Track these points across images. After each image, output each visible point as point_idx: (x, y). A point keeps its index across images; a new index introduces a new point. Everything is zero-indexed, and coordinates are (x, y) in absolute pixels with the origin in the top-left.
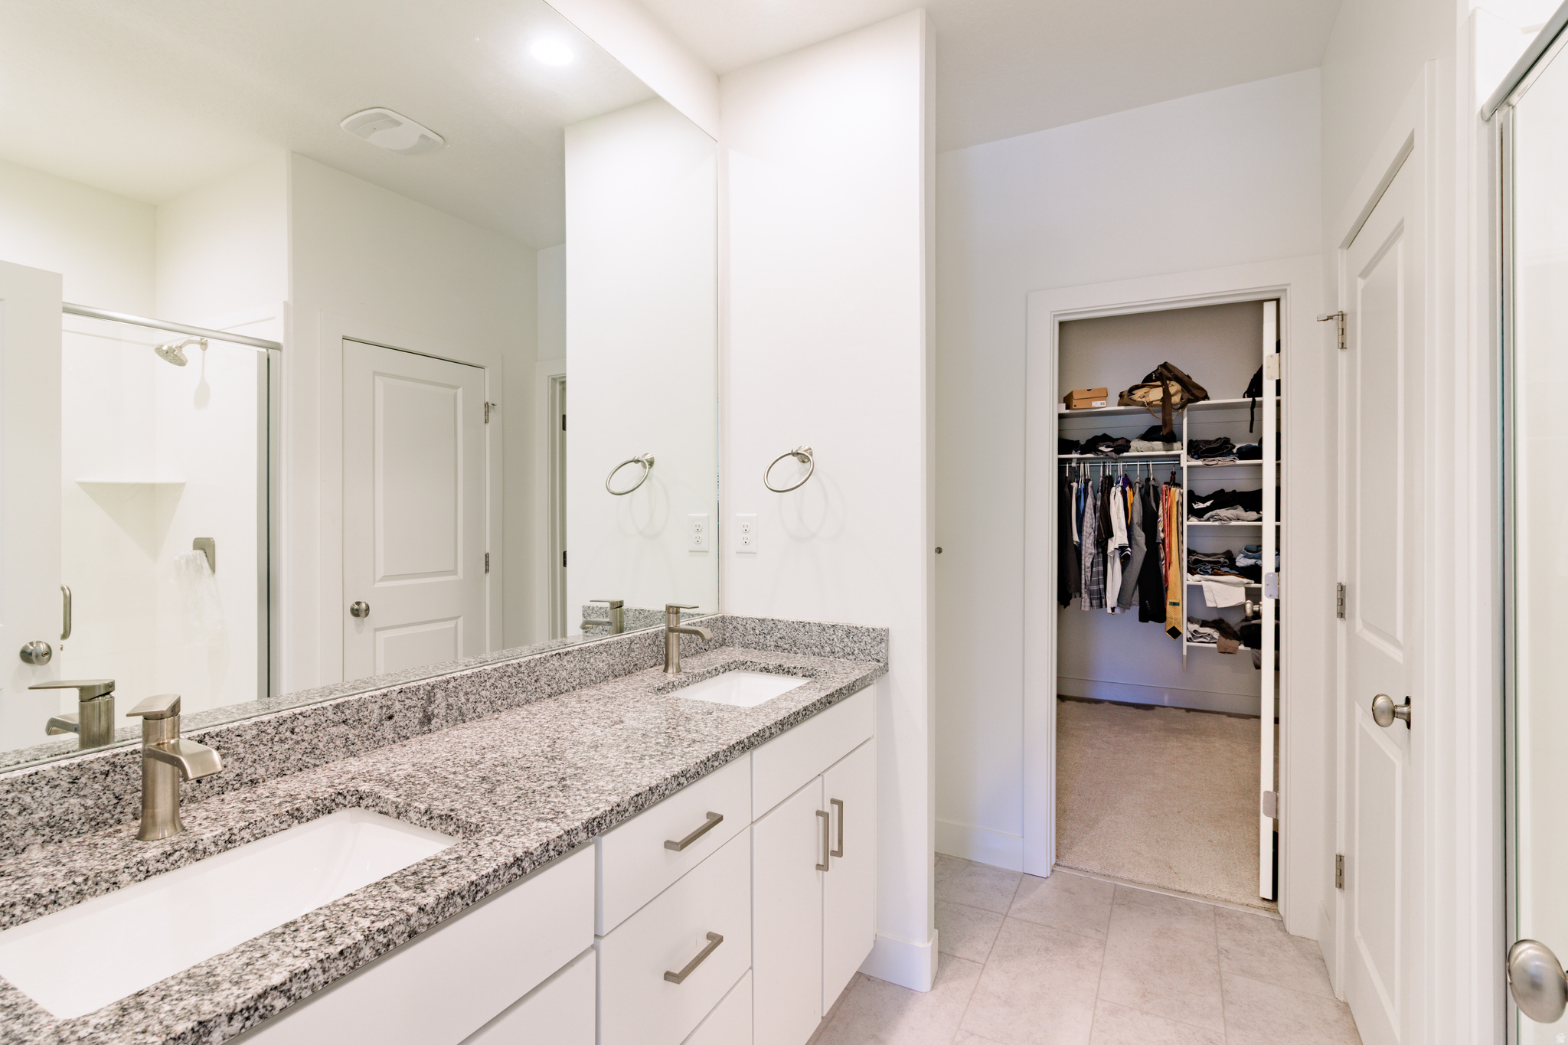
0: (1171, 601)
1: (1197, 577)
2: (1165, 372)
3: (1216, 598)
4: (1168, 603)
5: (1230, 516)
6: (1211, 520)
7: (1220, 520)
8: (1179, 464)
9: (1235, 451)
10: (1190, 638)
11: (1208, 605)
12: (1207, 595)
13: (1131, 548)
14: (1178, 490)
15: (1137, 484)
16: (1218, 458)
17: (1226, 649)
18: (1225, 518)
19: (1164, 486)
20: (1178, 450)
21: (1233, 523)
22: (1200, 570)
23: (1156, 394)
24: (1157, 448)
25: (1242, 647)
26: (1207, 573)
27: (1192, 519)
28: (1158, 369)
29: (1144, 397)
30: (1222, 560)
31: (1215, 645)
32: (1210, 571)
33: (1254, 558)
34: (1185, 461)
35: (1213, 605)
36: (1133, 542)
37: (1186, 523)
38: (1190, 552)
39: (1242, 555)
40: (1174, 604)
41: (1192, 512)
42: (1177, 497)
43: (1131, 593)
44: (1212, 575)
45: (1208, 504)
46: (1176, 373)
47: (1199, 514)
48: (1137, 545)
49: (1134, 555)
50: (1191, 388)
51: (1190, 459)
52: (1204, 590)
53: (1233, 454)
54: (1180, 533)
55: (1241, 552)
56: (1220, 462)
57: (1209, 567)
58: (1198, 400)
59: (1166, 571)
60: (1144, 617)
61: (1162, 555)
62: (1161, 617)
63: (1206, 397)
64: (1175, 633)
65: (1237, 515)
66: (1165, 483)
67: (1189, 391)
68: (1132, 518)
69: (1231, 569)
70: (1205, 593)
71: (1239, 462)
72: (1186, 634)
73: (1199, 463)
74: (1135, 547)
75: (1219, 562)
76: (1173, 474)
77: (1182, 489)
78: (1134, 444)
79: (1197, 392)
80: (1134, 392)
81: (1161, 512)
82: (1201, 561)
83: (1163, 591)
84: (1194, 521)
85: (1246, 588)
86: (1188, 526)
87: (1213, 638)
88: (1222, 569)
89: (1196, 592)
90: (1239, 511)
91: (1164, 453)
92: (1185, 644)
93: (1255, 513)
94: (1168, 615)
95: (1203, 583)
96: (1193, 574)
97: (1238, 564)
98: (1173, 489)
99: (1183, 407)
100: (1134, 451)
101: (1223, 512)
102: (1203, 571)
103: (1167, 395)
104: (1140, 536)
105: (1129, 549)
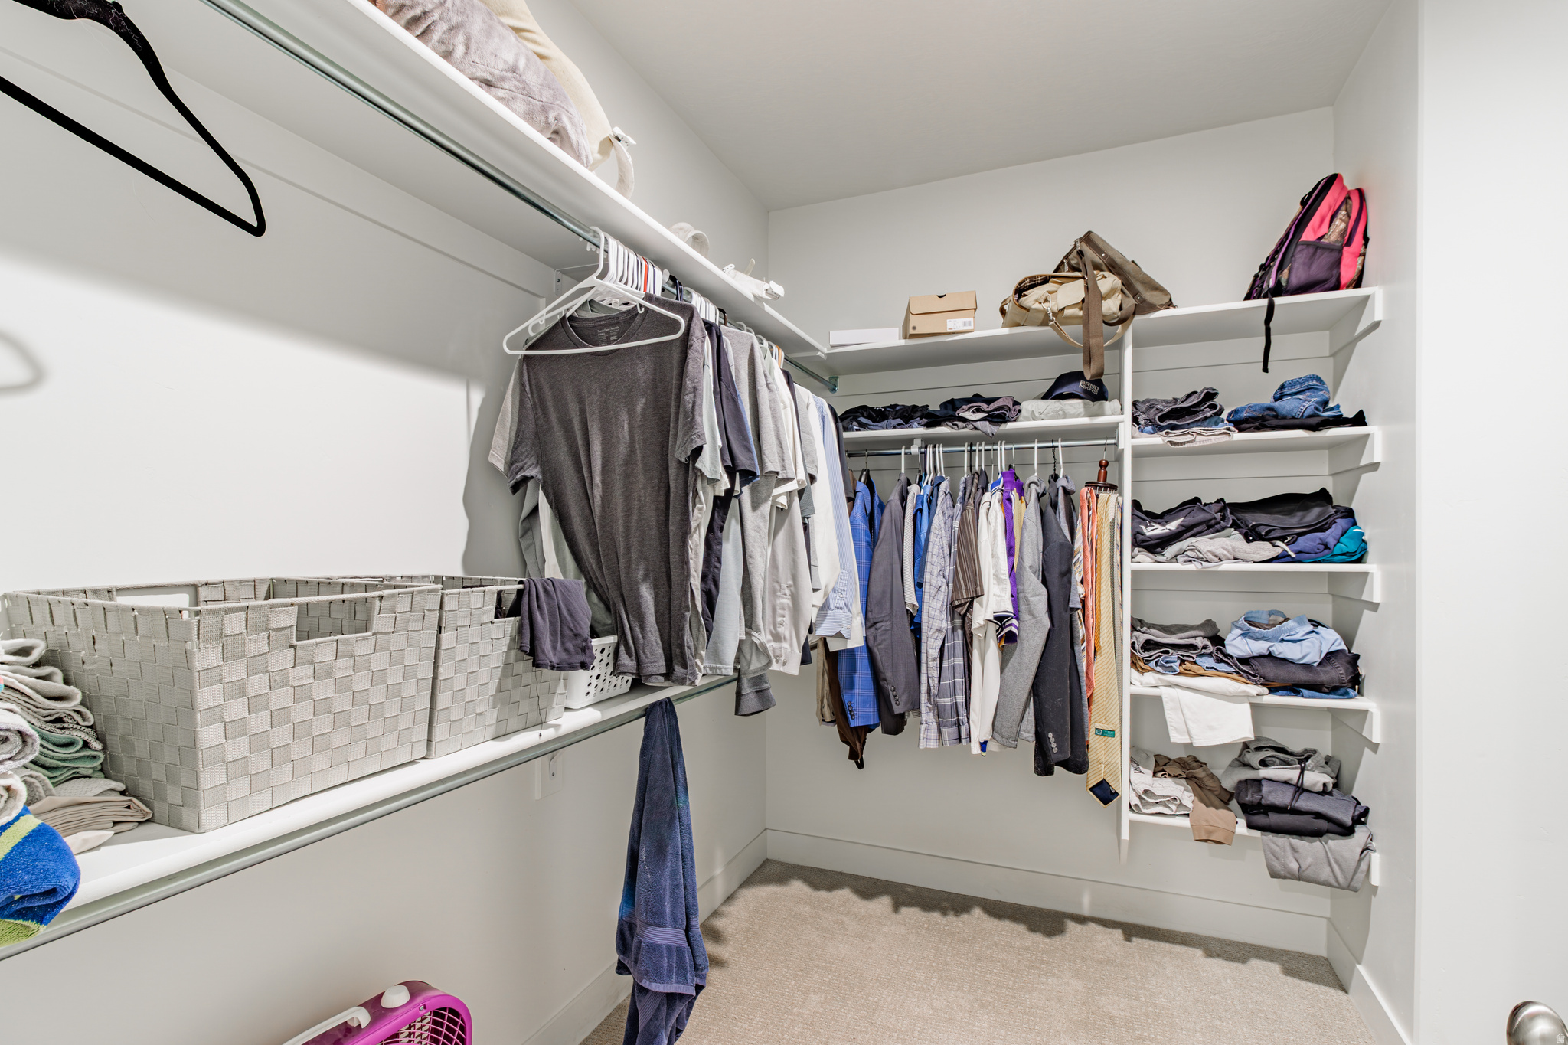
0: (1098, 725)
1: (1150, 678)
2: (1089, 252)
3: (1190, 724)
4: (1092, 731)
5: (1220, 551)
6: (1181, 559)
7: (1199, 559)
8: (1116, 444)
9: (1224, 415)
10: (1136, 805)
11: (1173, 740)
12: (1172, 718)
13: (1017, 619)
14: (1113, 497)
15: (1033, 486)
16: (1195, 429)
17: (1209, 832)
18: (1210, 556)
19: (1085, 490)
20: (1113, 414)
21: (1226, 566)
22: (1156, 663)
23: (1070, 294)
24: (1073, 414)
25: (1241, 828)
26: (1172, 671)
27: (1140, 557)
28: (1075, 247)
29: (1046, 300)
30: (1200, 642)
31: (1185, 822)
32: (1176, 666)
33: (1263, 638)
34: (1129, 438)
35: (1186, 740)
36: (1023, 607)
37: (1129, 566)
38: (1137, 625)
39: (1240, 632)
40: (1104, 733)
41: (1141, 542)
42: (1112, 513)
43: (1018, 714)
44: (1180, 674)
45: (1173, 526)
46: (1110, 253)
47: (1155, 546)
48: (1031, 613)
49: (1023, 635)
50: (1139, 287)
51: (1138, 433)
52: (1166, 706)
53: (1223, 421)
54: (1116, 586)
55: (1235, 625)
56: (1199, 438)
57: (1174, 658)
58: (1153, 308)
59: (1089, 665)
60: (1044, 767)
61: (1081, 631)
62: (1077, 765)
63: (1169, 304)
64: (1105, 793)
65: (1233, 548)
66: (1088, 484)
67: (1135, 294)
68: (1021, 557)
69: (1219, 661)
70: (1166, 712)
71: (1238, 437)
72: (1127, 796)
73: (1158, 440)
74: (1025, 616)
75: (1193, 647)
76: (1104, 465)
77: (1121, 494)
78: (1027, 406)
79: (1150, 296)
80: (1025, 293)
81: (1078, 544)
82: (1157, 645)
83: (1081, 705)
84: (1146, 562)
85: (1254, 706)
86: (1135, 574)
87: (1181, 805)
88: (1198, 660)
89: (1146, 708)
90: (1233, 541)
91: (1086, 421)
92: (1127, 816)
93: (1267, 545)
94: (1092, 756)
95: (1163, 691)
96: (1141, 671)
97: (1229, 650)
98: (1103, 495)
99: (1123, 321)
100: (1027, 419)
101: (1205, 543)
102: (1163, 666)
103: (1092, 298)
104: (1037, 596)
105: (1014, 621)
